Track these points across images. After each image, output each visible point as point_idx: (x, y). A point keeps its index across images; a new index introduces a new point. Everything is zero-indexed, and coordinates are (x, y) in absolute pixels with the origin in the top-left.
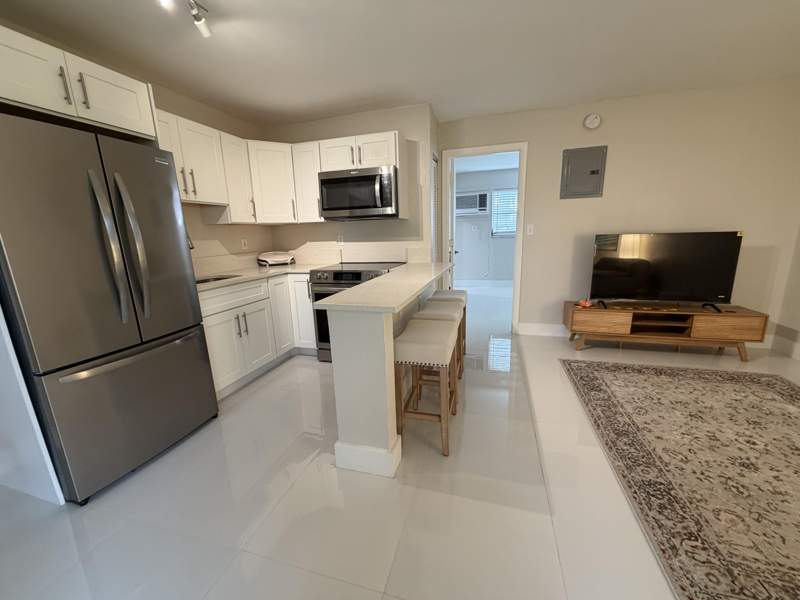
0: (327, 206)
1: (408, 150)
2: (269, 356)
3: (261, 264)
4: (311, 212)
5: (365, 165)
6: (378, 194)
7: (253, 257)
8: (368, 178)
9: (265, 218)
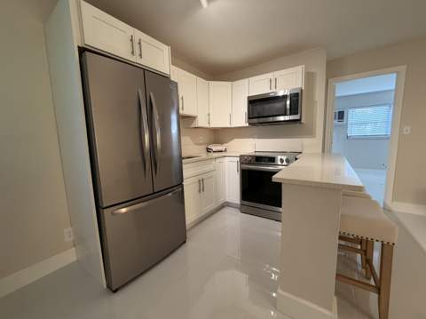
0: (251, 117)
3: (208, 150)
6: (288, 107)
7: (204, 147)
9: (214, 124)
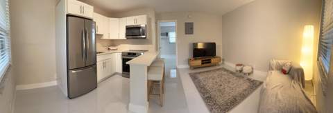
0: (127, 35)
1: (149, 20)
2: (109, 74)
3: (109, 49)
4: (123, 36)
5: (138, 24)
6: (141, 32)
8: (138, 28)
9: (111, 38)
